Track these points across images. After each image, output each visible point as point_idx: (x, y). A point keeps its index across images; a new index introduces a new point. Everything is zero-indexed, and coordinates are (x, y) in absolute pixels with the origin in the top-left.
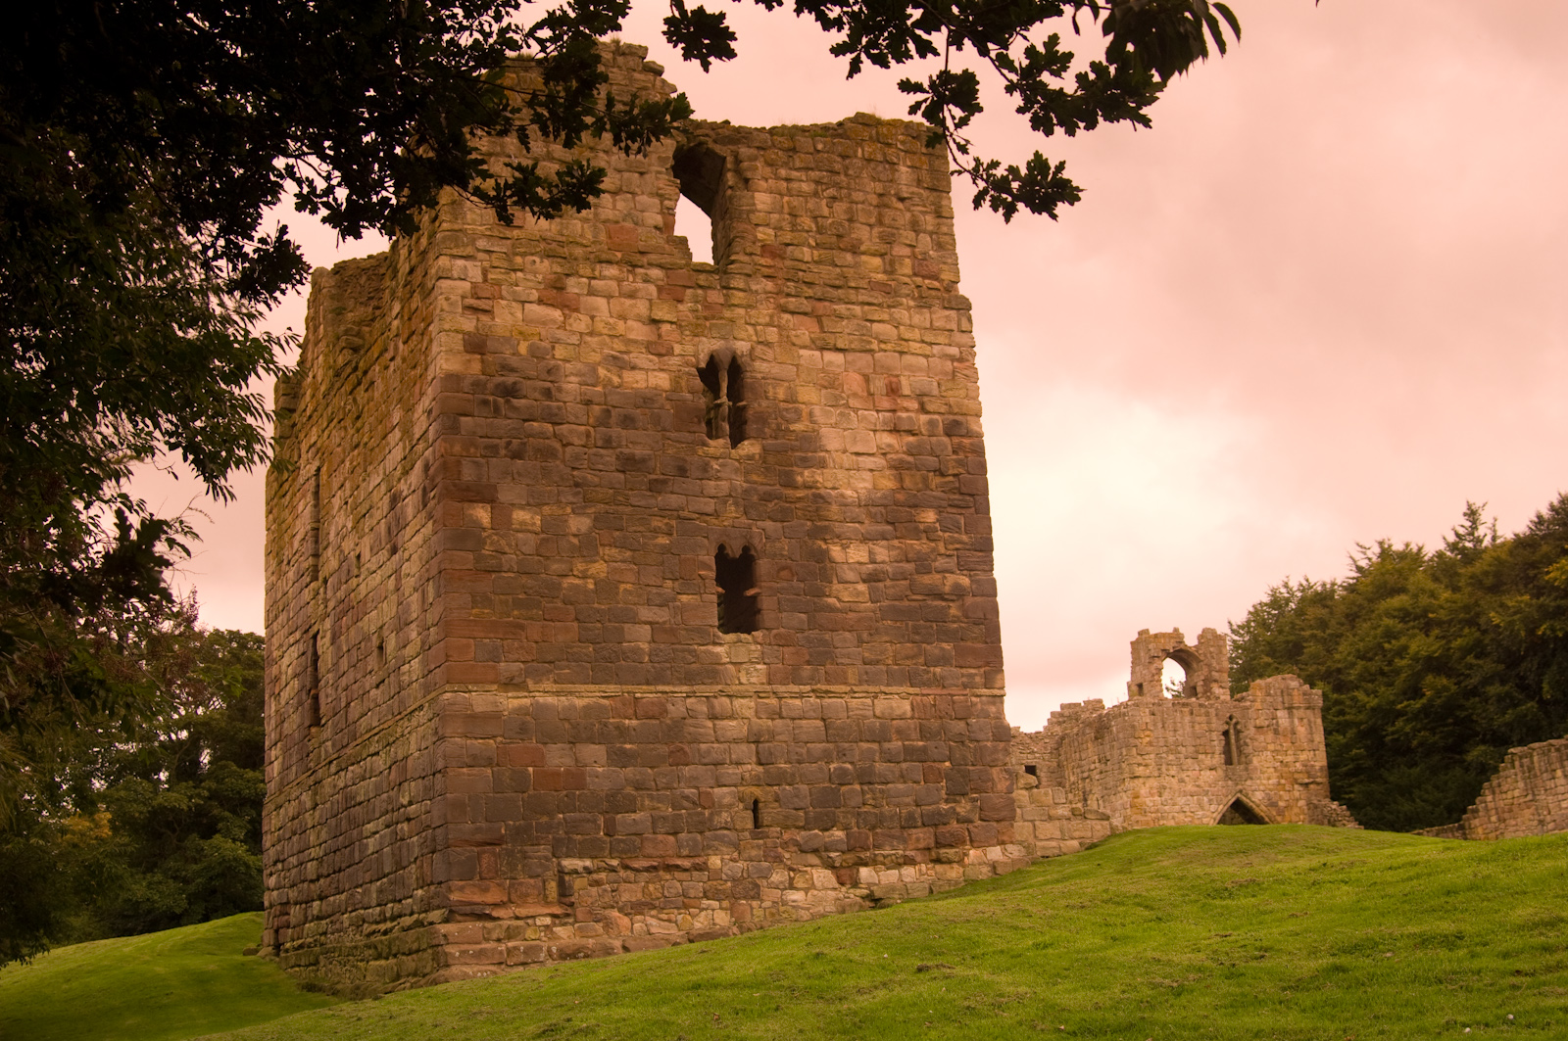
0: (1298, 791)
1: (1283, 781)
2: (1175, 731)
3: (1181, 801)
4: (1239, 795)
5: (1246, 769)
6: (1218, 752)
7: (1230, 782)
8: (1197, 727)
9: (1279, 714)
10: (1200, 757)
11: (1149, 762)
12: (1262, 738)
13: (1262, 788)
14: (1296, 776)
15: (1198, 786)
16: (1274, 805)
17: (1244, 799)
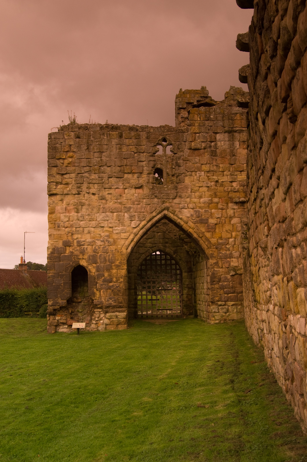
0: (232, 209)
1: (216, 200)
2: (101, 152)
3: (100, 217)
4: (166, 212)
5: (176, 188)
6: (146, 172)
7: (156, 200)
8: (124, 149)
9: (218, 137)
10: (126, 176)
11: (69, 181)
12: (197, 159)
13: (191, 206)
14: (231, 195)
15: (120, 203)
16: (203, 221)
17: (171, 216)
